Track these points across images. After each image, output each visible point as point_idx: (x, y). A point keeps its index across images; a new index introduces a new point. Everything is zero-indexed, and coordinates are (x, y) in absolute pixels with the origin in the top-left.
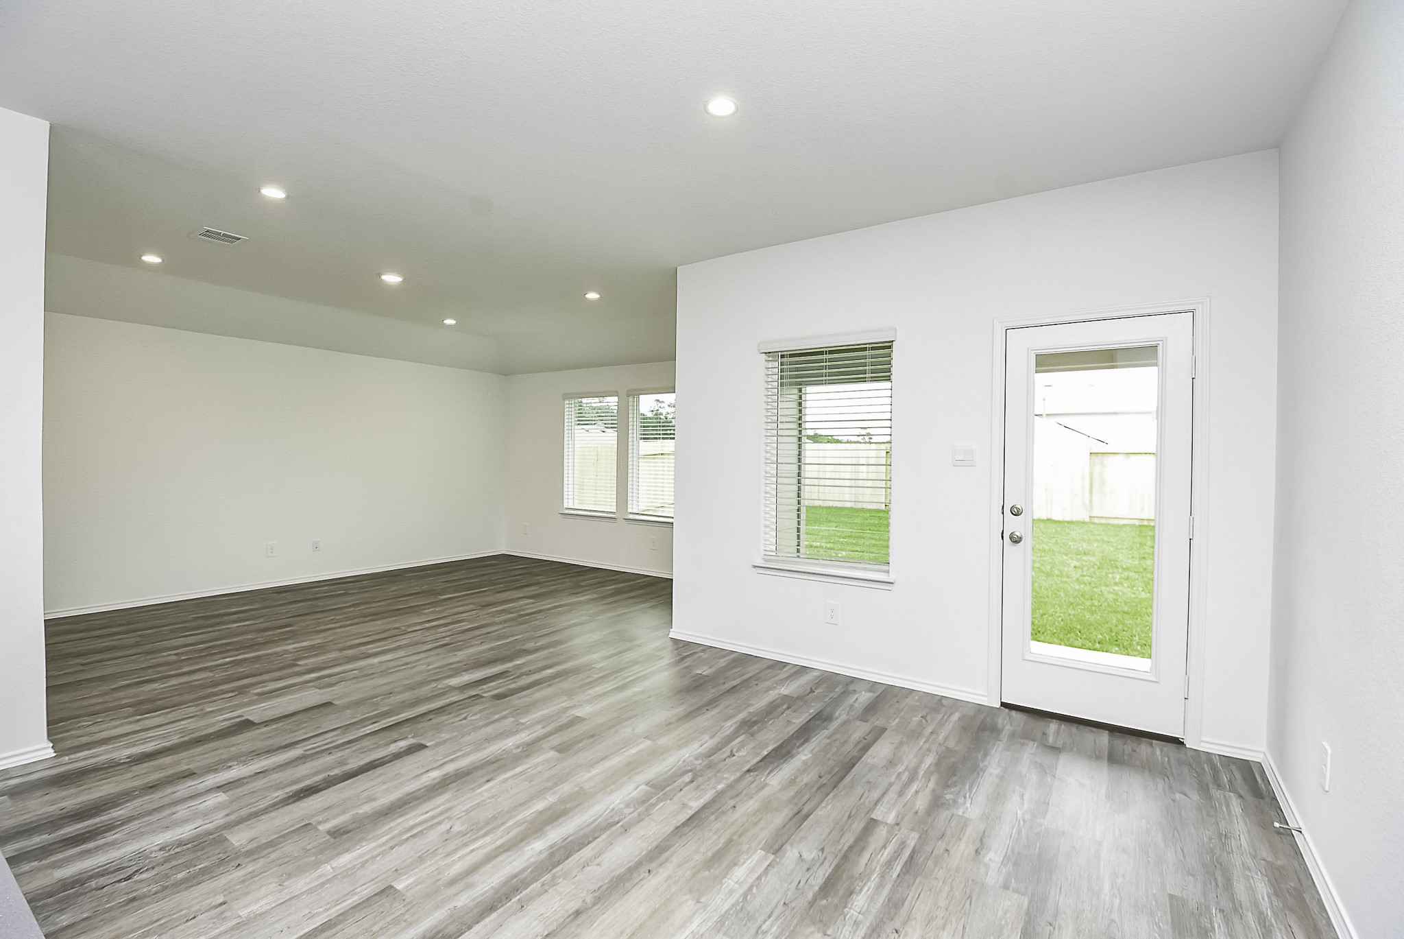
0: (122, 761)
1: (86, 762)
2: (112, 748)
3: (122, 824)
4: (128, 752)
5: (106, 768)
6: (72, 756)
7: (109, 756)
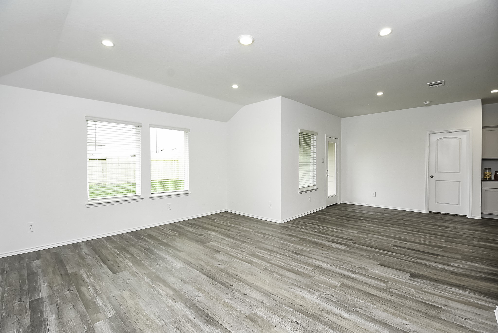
0: (469, 290)
1: (483, 298)
2: (468, 298)
3: (483, 272)
4: (464, 293)
5: (477, 291)
6: (487, 305)
7: (472, 295)
